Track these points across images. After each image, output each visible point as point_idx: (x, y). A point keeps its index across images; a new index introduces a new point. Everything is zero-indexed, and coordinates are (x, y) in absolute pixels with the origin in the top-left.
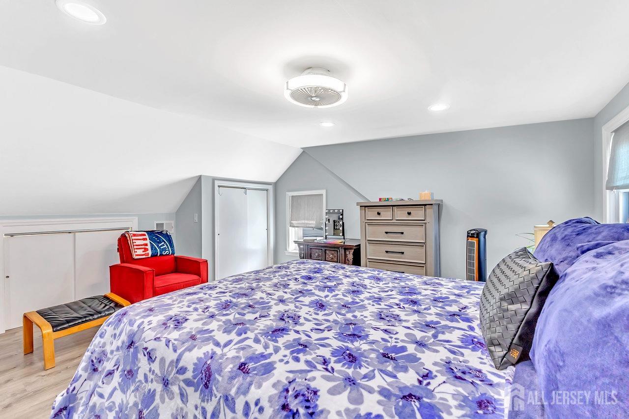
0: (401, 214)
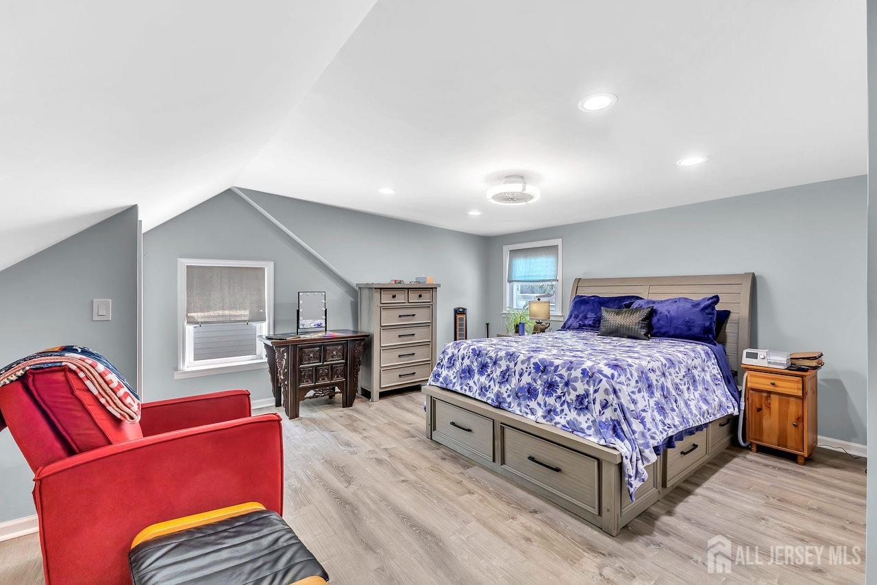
0: (413, 297)
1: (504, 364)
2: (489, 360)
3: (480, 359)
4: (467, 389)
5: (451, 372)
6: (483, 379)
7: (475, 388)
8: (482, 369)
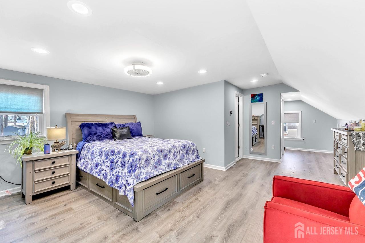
1: (173, 151)
2: (167, 152)
3: (163, 153)
4: (161, 170)
5: (149, 168)
6: (167, 161)
7: (164, 168)
8: (165, 157)
